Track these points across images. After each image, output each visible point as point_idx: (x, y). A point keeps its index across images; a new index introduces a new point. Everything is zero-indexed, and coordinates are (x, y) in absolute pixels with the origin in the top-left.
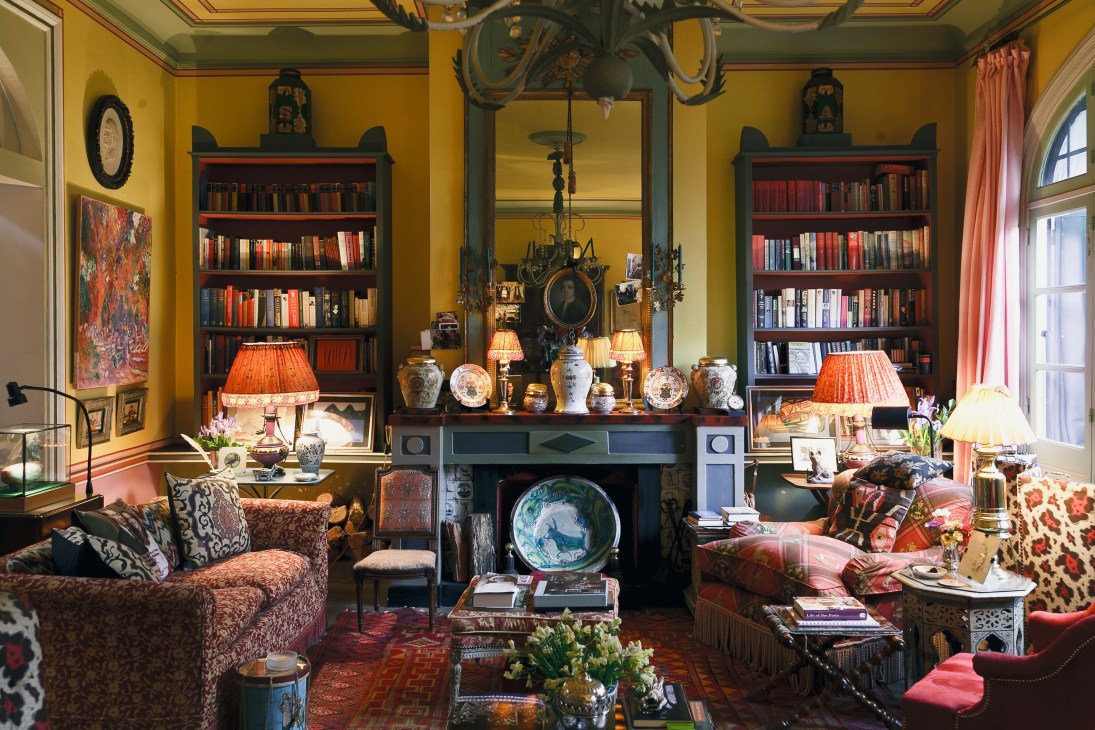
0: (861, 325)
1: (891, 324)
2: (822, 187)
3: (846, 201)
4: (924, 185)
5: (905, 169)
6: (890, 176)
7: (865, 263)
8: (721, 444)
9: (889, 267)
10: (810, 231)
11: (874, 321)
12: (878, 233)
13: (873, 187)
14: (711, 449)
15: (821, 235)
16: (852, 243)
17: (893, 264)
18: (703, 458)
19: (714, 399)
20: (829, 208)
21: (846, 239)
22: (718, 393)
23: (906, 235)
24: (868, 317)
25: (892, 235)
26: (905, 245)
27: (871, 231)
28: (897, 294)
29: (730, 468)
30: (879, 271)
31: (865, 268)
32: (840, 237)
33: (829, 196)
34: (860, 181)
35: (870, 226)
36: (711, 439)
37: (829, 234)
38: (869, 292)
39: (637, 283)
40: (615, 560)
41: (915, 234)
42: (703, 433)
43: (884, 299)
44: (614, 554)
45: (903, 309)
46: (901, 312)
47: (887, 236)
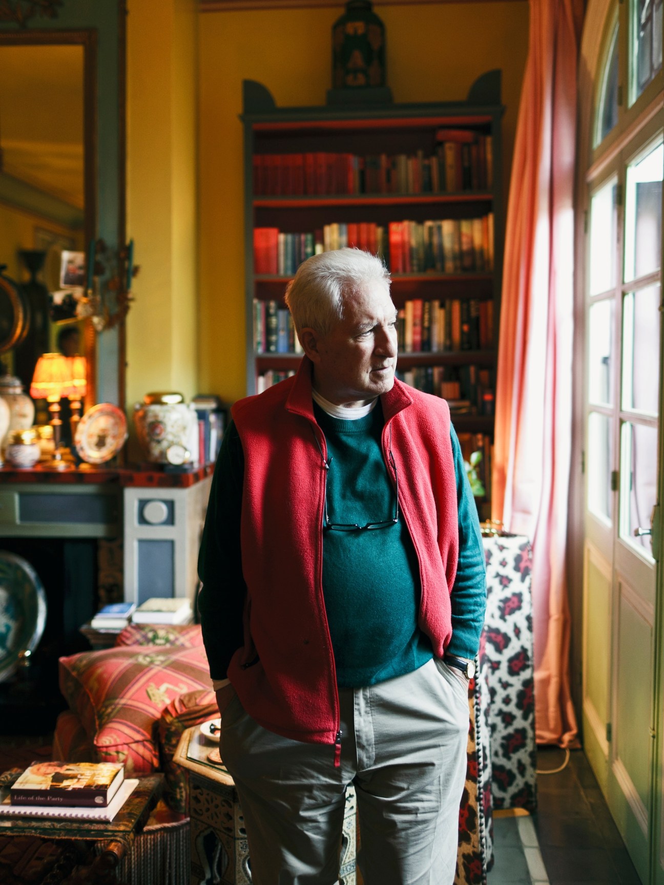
0: (409, 349)
1: (449, 347)
2: (354, 162)
3: (389, 179)
4: (489, 157)
5: (468, 135)
6: (447, 145)
7: (412, 265)
8: (156, 512)
9: (443, 268)
10: (339, 220)
11: (425, 344)
12: (429, 224)
13: (426, 162)
14: (143, 520)
15: (354, 227)
16: (395, 238)
17: (449, 265)
18: (133, 533)
19: (156, 450)
20: (363, 189)
21: (387, 233)
22: (159, 442)
23: (465, 226)
24: (418, 338)
25: (447, 226)
26: (465, 240)
27: (420, 221)
28: (456, 307)
29: (168, 546)
30: (430, 275)
31: (412, 271)
32: (380, 231)
33: (362, 174)
34: (410, 153)
35: (418, 214)
36: (143, 504)
37: (364, 226)
38: (419, 304)
39: (78, 292)
40: (24, 667)
41: (477, 225)
42: (132, 497)
43: (439, 314)
44: (24, 658)
45: (466, 328)
46: (462, 332)
47: (440, 228)
